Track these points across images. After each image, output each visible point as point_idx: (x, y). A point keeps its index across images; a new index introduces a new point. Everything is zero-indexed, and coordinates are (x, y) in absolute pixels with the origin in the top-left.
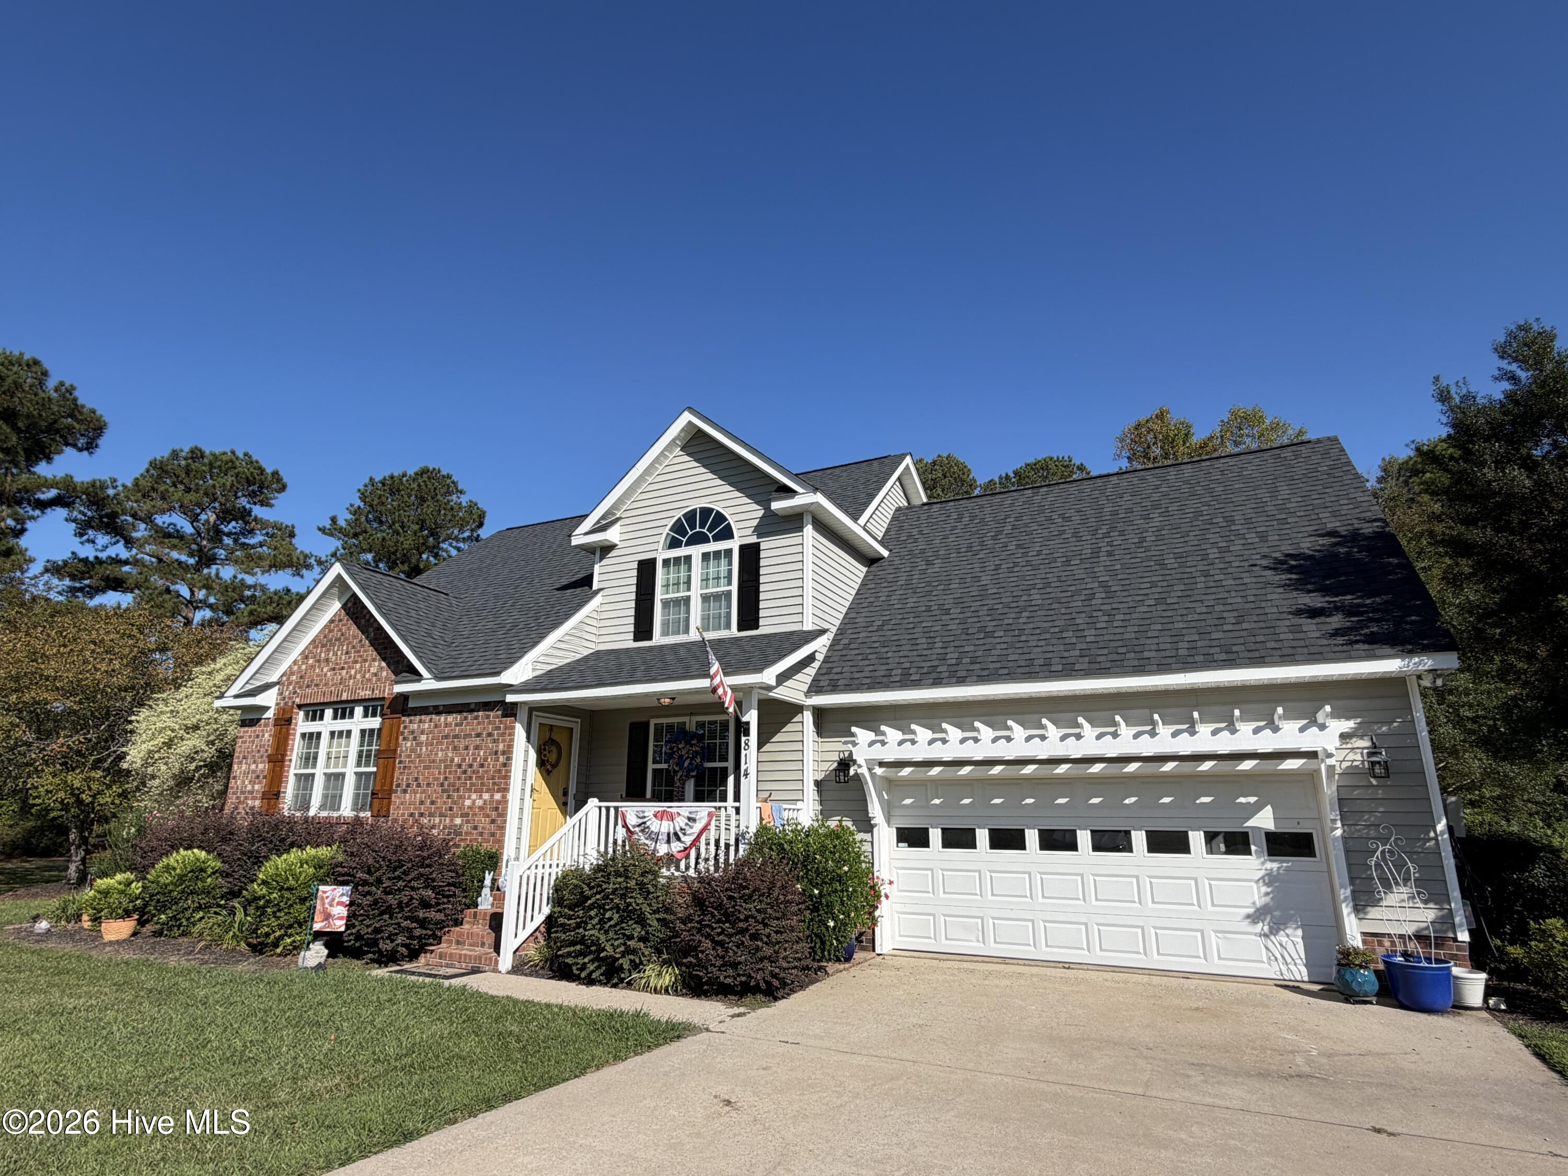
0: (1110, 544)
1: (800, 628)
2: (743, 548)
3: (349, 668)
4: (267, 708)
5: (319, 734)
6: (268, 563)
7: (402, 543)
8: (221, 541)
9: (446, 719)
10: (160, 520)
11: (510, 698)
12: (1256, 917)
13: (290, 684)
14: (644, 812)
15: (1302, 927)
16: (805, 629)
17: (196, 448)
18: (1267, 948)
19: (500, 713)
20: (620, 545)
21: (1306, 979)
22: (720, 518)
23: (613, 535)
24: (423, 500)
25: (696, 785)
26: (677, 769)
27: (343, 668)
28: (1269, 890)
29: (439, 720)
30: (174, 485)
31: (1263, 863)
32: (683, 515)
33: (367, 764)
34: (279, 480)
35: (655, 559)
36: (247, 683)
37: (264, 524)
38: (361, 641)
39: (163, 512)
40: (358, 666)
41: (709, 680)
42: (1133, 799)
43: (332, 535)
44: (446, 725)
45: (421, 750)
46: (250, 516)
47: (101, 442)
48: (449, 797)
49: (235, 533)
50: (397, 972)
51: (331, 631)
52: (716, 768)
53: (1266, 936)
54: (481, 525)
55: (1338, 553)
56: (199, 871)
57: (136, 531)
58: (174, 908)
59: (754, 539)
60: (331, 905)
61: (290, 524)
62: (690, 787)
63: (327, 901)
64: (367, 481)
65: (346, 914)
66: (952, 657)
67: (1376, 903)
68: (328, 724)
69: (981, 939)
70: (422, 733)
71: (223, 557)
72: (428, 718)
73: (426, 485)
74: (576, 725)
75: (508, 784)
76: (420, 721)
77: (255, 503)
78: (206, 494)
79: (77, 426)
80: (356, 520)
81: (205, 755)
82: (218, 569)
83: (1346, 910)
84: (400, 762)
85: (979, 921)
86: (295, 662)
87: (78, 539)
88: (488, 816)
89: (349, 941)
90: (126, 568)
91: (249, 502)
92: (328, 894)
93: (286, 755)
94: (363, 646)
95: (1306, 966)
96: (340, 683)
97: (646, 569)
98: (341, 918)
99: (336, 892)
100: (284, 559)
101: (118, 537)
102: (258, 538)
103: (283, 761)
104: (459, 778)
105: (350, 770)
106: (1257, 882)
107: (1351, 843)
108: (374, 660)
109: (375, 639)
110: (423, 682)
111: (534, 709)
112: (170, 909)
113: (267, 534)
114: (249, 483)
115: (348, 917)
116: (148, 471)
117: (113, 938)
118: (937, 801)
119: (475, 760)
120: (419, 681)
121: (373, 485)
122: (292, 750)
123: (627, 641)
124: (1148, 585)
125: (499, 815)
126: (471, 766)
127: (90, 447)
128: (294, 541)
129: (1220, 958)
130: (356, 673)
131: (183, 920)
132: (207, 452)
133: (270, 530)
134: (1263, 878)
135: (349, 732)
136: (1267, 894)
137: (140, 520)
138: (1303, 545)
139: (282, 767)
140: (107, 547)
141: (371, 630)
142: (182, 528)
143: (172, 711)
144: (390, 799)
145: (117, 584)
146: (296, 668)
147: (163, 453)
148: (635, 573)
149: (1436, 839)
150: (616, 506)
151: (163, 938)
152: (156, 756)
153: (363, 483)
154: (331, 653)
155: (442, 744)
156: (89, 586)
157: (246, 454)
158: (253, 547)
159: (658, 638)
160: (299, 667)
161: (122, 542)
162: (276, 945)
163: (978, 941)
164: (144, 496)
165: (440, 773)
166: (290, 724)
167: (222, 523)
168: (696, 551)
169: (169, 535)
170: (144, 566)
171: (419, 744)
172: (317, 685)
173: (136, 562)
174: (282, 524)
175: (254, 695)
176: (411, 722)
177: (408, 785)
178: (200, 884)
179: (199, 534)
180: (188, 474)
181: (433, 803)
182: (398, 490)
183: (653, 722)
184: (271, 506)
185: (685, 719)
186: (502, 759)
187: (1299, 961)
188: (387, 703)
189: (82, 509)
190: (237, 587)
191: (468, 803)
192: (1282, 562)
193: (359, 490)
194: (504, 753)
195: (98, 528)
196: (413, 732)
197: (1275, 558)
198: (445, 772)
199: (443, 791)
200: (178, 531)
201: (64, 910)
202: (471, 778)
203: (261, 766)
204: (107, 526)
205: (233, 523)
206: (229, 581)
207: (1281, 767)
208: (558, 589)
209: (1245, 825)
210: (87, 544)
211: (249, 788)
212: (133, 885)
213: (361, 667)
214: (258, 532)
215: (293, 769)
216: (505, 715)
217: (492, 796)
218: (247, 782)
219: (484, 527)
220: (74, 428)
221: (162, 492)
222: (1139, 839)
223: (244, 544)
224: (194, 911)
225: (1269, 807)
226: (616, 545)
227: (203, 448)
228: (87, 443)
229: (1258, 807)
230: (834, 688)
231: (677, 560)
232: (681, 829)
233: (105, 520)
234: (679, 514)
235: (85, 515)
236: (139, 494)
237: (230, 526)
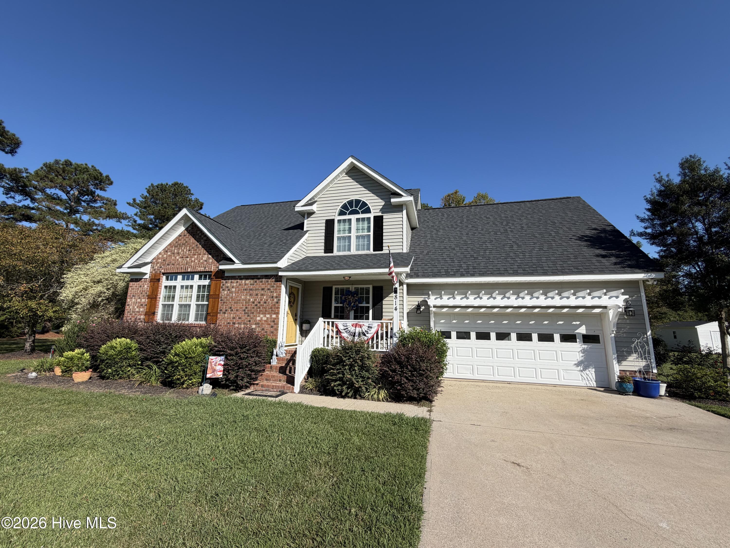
0: (510, 228)
1: (400, 251)
2: (375, 217)
3: (191, 257)
4: (146, 274)
5: (175, 287)
6: (105, 215)
7: (168, 212)
8: (81, 204)
9: (245, 282)
10: (48, 191)
11: (280, 274)
12: (578, 364)
13: (158, 263)
14: (347, 324)
15: (595, 368)
16: (404, 252)
17: (68, 160)
18: (581, 375)
19: (274, 280)
20: (317, 212)
21: (595, 386)
22: (364, 204)
23: (314, 208)
24: (176, 195)
25: (354, 313)
26: (348, 306)
27: (187, 257)
28: (583, 355)
29: (242, 282)
30: (56, 176)
31: (581, 346)
32: (347, 202)
33: (203, 301)
34: (109, 180)
35: (334, 219)
36: (135, 262)
37: (102, 198)
38: (197, 245)
39: (51, 187)
40: (196, 256)
41: (388, 269)
42: (533, 322)
43: (133, 206)
44: (246, 284)
45: (232, 295)
46: (95, 194)
47: (18, 150)
48: (248, 316)
49: (88, 201)
50: (246, 394)
51: (179, 240)
52: (364, 306)
53: (581, 371)
54: (201, 208)
55: (601, 236)
56: (128, 348)
57: (37, 195)
58: (116, 366)
59: (380, 214)
60: (215, 365)
61: (114, 200)
62: (352, 314)
63: (213, 364)
64: (150, 185)
65: (222, 369)
66: (464, 266)
67: (625, 360)
68: (179, 282)
69: (472, 373)
70: (233, 287)
71: (82, 211)
72: (235, 281)
73: (178, 190)
74: (300, 286)
75: (279, 311)
76: (232, 282)
77: (97, 189)
78: (75, 181)
79: (6, 141)
80: (146, 201)
81: (106, 294)
82: (80, 216)
83: (615, 362)
84: (221, 300)
85: (471, 366)
86: (160, 253)
87: (5, 196)
88: (269, 324)
89: (223, 381)
90: (33, 211)
91: (94, 188)
92: (213, 360)
93: (158, 296)
94: (198, 248)
95: (595, 381)
96: (186, 264)
97: (330, 224)
98: (220, 371)
99: (217, 359)
100: (114, 214)
101: (27, 197)
102: (98, 204)
103: (156, 298)
104: (253, 308)
105: (193, 303)
106: (579, 352)
107: (617, 339)
108: (205, 254)
109: (205, 245)
110: (235, 265)
111: (289, 279)
112: (114, 366)
113: (103, 203)
114: (96, 179)
115: (224, 370)
116: (42, 168)
117: (80, 380)
118: (454, 321)
119: (261, 300)
120: (233, 264)
121: (153, 187)
122: (160, 293)
123: (321, 253)
124: (533, 243)
125: (275, 324)
126: (259, 303)
127: (12, 152)
128: (116, 207)
129: (564, 379)
130: (195, 260)
131: (120, 372)
132: (73, 163)
133: (105, 202)
134: (581, 351)
135: (192, 287)
136: (582, 356)
137: (39, 190)
138: (586, 233)
139: (156, 300)
140: (21, 201)
141: (202, 240)
142: (61, 196)
143: (85, 274)
144: (217, 316)
145: (29, 218)
146: (161, 256)
147: (51, 160)
148: (324, 225)
149: (647, 338)
150: (315, 196)
151: (109, 380)
152: (80, 294)
153: (148, 186)
154: (180, 250)
155: (244, 293)
156: (12, 218)
157: (92, 166)
158: (97, 208)
159: (336, 253)
160: (163, 256)
161: (29, 199)
162: (183, 384)
163: (471, 374)
164: (41, 179)
165: (243, 305)
166: (159, 282)
167: (81, 196)
168: (354, 217)
169: (54, 199)
170: (43, 211)
171: (232, 292)
172: (173, 264)
173: (38, 209)
174: (111, 199)
175: (140, 268)
176: (226, 282)
177: (226, 310)
178: (129, 355)
179: (70, 200)
180: (64, 172)
181: (240, 318)
182: (165, 191)
183: (334, 287)
184: (105, 191)
185: (350, 286)
186: (275, 300)
187: (593, 380)
188: (213, 274)
189: (7, 182)
190: (91, 224)
191: (258, 318)
192: (580, 238)
193: (146, 189)
194: (276, 297)
195: (16, 192)
196: (228, 287)
197: (578, 237)
198: (246, 305)
199: (245, 313)
200: (59, 197)
201: (42, 366)
202: (259, 308)
203: (143, 300)
204: (21, 191)
205: (86, 197)
206: (86, 221)
207: (593, 311)
208: (284, 230)
209: (576, 332)
210: (10, 199)
211: (137, 310)
212: (85, 354)
213: (198, 257)
214: (98, 201)
215: (161, 302)
216: (276, 281)
217: (271, 316)
218: (135, 307)
219: (202, 209)
220: (4, 141)
221: (51, 178)
222: (535, 336)
223: (92, 206)
224: (126, 367)
225: (584, 326)
226: (315, 212)
227: (72, 161)
228: (11, 150)
229: (580, 326)
230: (417, 276)
231: (344, 221)
232: (366, 331)
233: (20, 188)
234: (345, 201)
235: (9, 185)
236: (39, 178)
237: (85, 198)
